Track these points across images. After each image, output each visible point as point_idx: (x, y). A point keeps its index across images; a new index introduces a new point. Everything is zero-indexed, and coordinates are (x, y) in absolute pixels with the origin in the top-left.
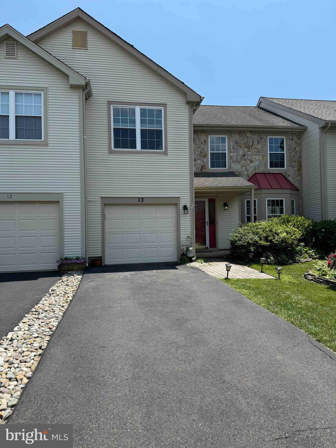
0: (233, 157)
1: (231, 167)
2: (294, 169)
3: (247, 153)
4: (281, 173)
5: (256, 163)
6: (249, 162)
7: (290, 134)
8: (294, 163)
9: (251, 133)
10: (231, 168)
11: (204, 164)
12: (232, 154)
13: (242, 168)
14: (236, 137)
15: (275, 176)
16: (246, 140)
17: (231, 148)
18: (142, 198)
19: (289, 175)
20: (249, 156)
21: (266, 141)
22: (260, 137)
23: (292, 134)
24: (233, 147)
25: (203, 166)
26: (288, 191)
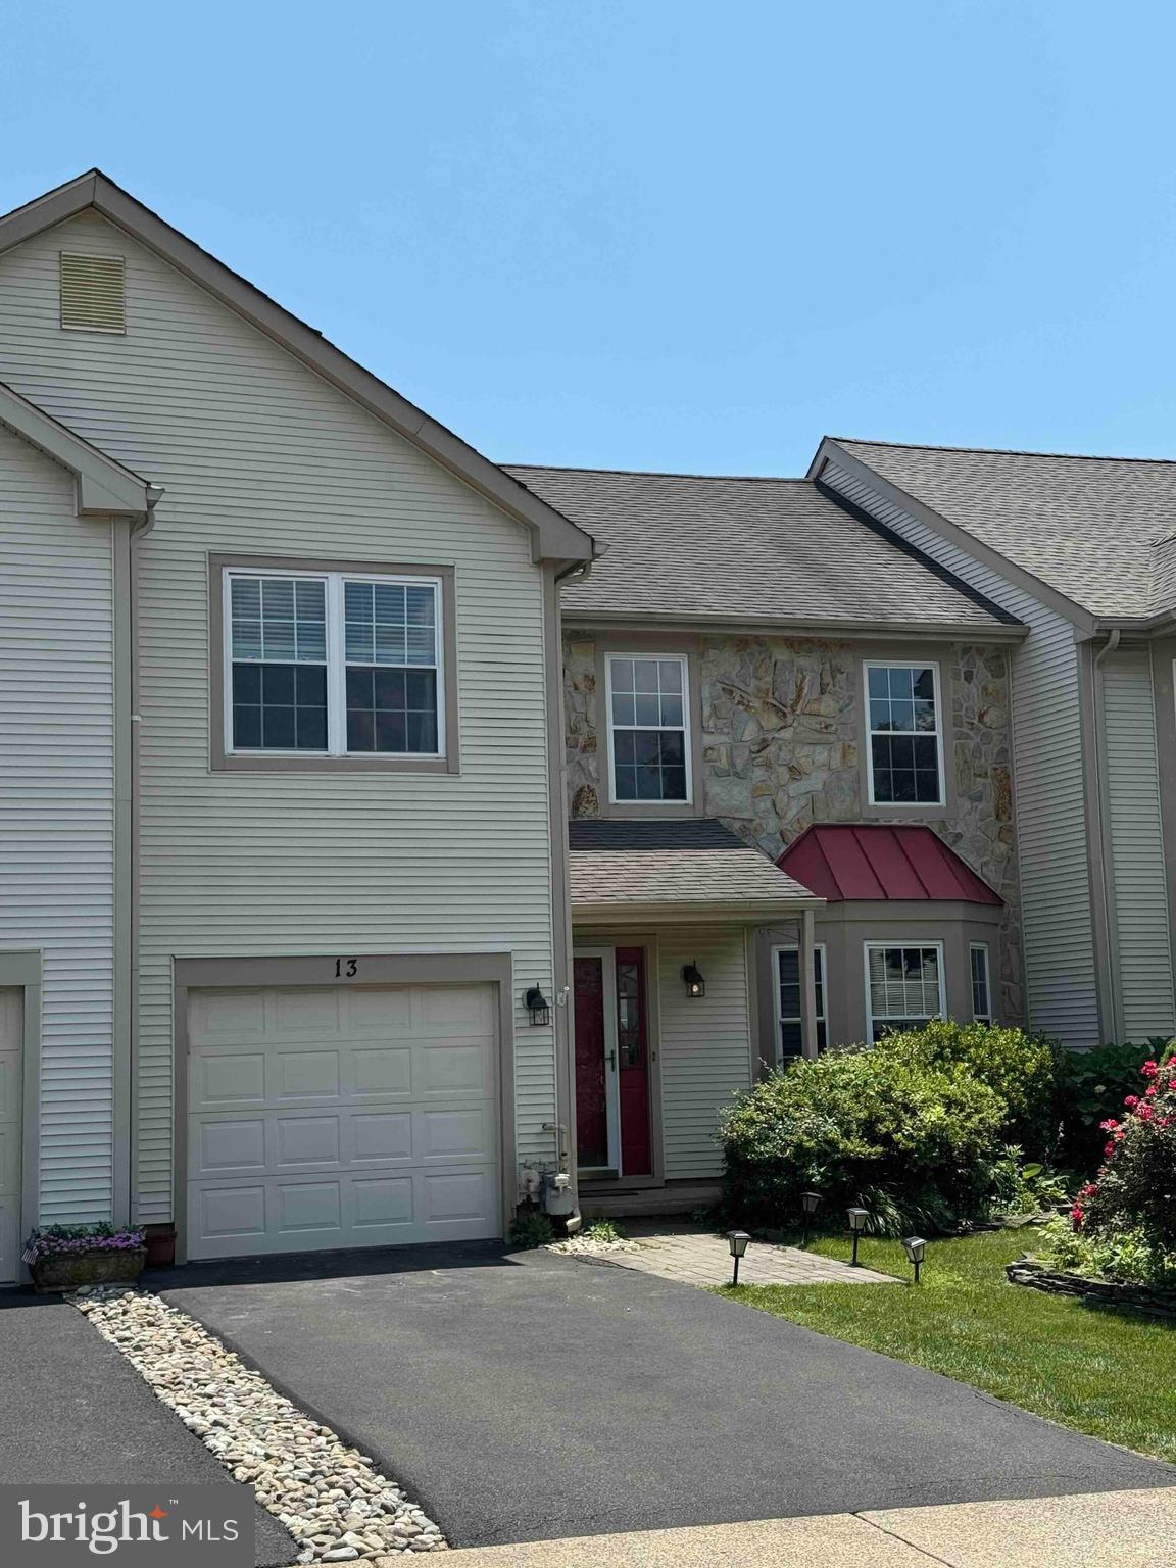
0: (715, 754)
1: (706, 794)
2: (981, 806)
3: (776, 735)
4: (924, 824)
5: (815, 782)
6: (785, 775)
7: (959, 656)
8: (978, 779)
9: (792, 646)
10: (705, 800)
11: (585, 782)
12: (708, 740)
13: (757, 800)
14: (727, 663)
15: (895, 837)
16: (769, 679)
17: (707, 711)
18: (352, 961)
19: (959, 836)
20: (784, 748)
21: (854, 683)
22: (831, 666)
23: (966, 650)
24: (714, 708)
25: (581, 790)
26: (957, 912)
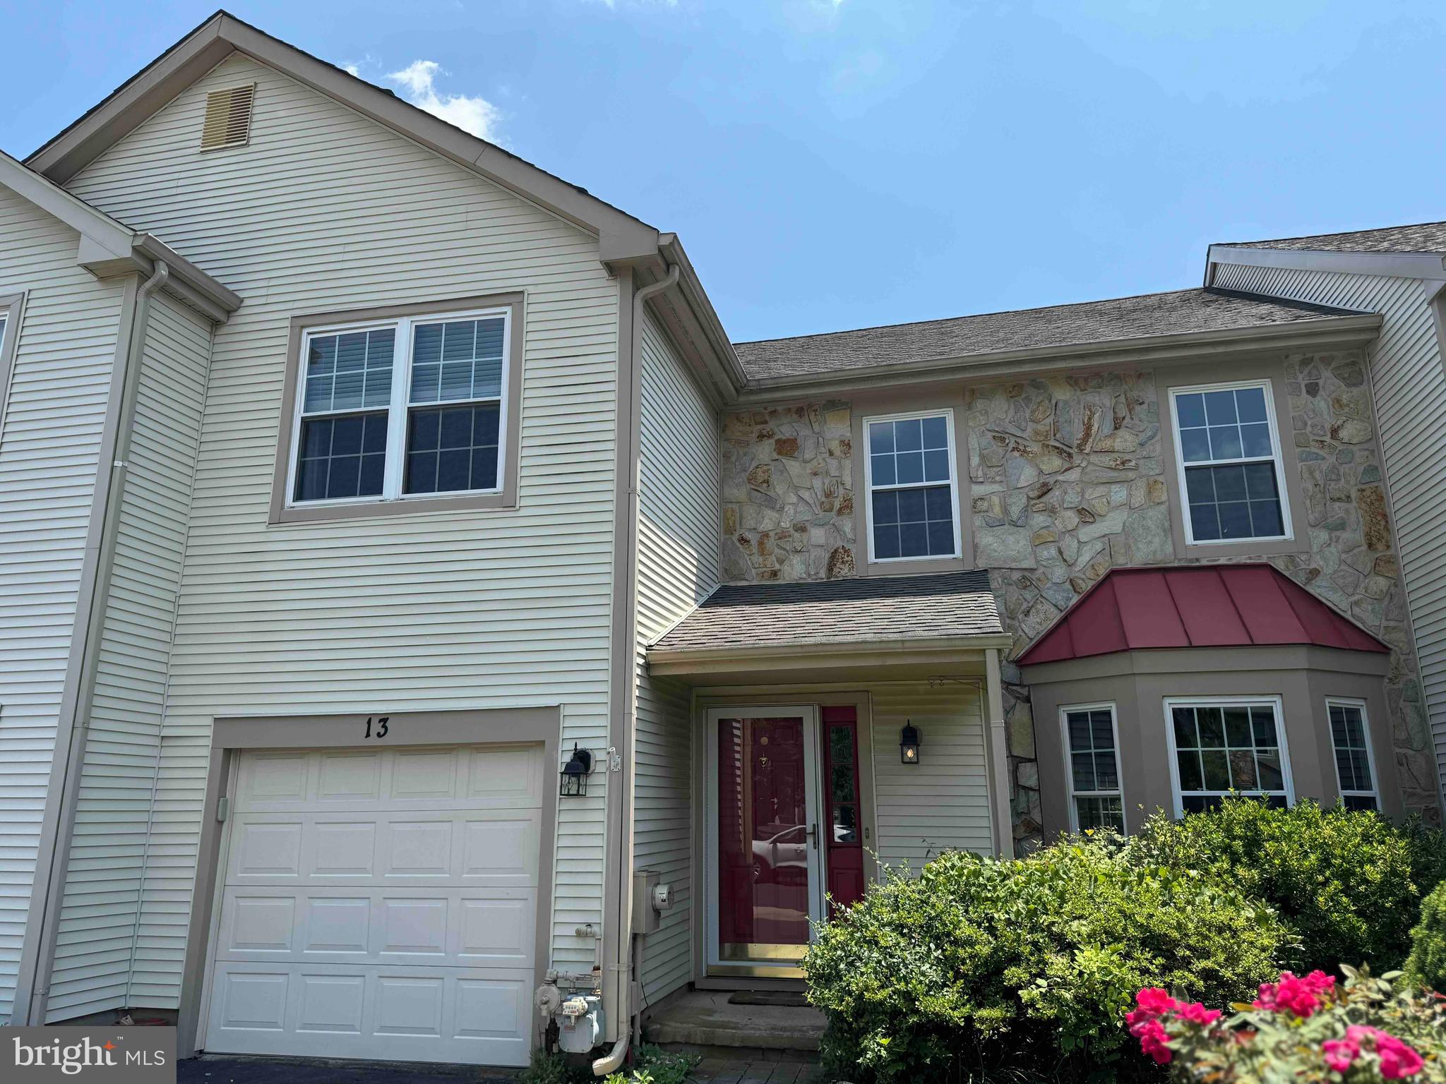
0: (986, 504)
1: (975, 546)
2: (1345, 535)
3: (1060, 478)
4: (1264, 560)
5: (1113, 523)
6: (1072, 519)
7: (1297, 364)
8: (1337, 504)
9: (1076, 382)
10: (975, 552)
11: (839, 544)
12: (978, 490)
13: (1038, 550)
14: (1000, 411)
15: (1221, 578)
16: (1050, 420)
17: (975, 461)
18: (384, 720)
19: (1314, 573)
20: (1069, 491)
21: (1159, 413)
22: (1127, 399)
23: (1305, 362)
24: (982, 457)
25: (836, 551)
26: (1300, 658)
